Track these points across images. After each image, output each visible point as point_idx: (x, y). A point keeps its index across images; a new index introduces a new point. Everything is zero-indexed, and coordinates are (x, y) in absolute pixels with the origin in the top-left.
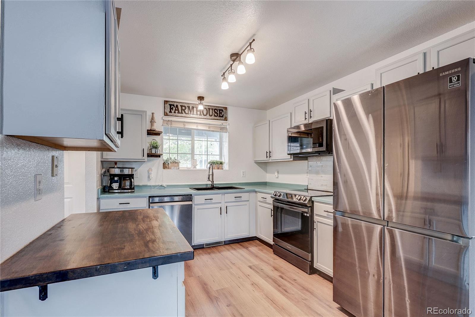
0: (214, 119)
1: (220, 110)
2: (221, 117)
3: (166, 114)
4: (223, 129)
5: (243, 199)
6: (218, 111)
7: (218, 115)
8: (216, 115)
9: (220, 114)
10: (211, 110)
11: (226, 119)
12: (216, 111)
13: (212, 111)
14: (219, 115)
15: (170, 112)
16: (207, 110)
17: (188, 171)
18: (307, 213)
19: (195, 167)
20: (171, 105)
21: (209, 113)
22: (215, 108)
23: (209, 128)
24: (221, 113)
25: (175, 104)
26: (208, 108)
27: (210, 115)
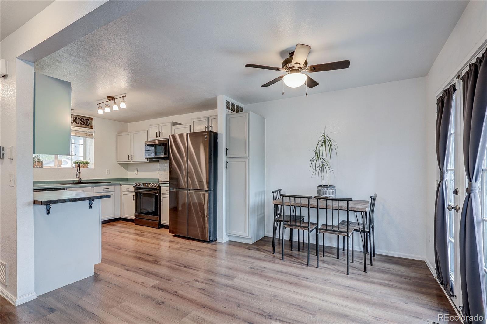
0: (80, 127)
1: (86, 120)
2: (87, 125)
4: (89, 135)
5: (109, 190)
6: (84, 121)
7: (84, 124)
8: (83, 123)
9: (86, 123)
10: (78, 119)
11: (92, 127)
12: (82, 120)
13: (79, 120)
14: (85, 124)
16: (74, 119)
17: (51, 169)
18: (157, 193)
19: (60, 166)
21: (76, 121)
22: (82, 118)
23: (76, 134)
24: (88, 122)
26: (75, 118)
27: (76, 123)
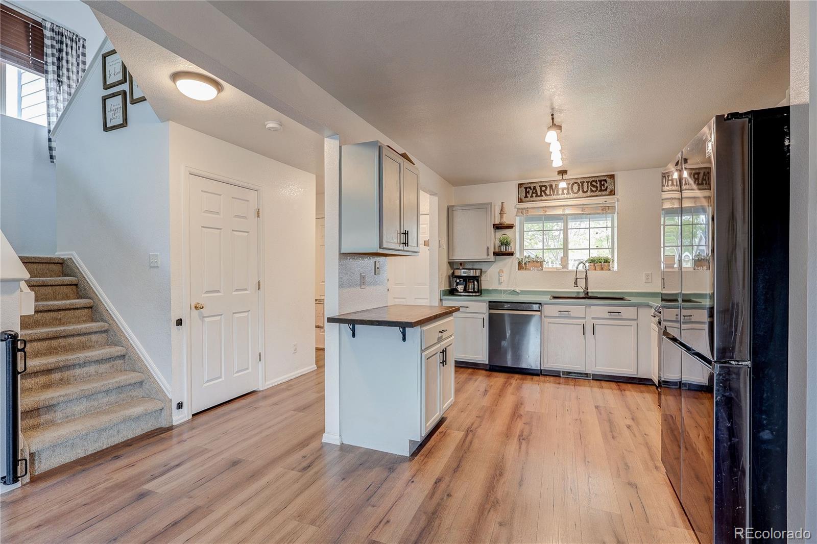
0: (590, 197)
1: (601, 181)
2: (603, 191)
3: (520, 201)
4: (606, 210)
6: (597, 184)
7: (597, 189)
8: (594, 189)
9: (601, 187)
10: (585, 184)
11: (612, 193)
12: (594, 183)
13: (588, 184)
14: (599, 189)
15: (526, 197)
16: (579, 185)
17: (555, 273)
19: (566, 267)
20: (526, 188)
21: (583, 188)
22: (593, 179)
23: (582, 211)
24: (604, 185)
25: (532, 186)
26: (581, 182)
27: (583, 192)
